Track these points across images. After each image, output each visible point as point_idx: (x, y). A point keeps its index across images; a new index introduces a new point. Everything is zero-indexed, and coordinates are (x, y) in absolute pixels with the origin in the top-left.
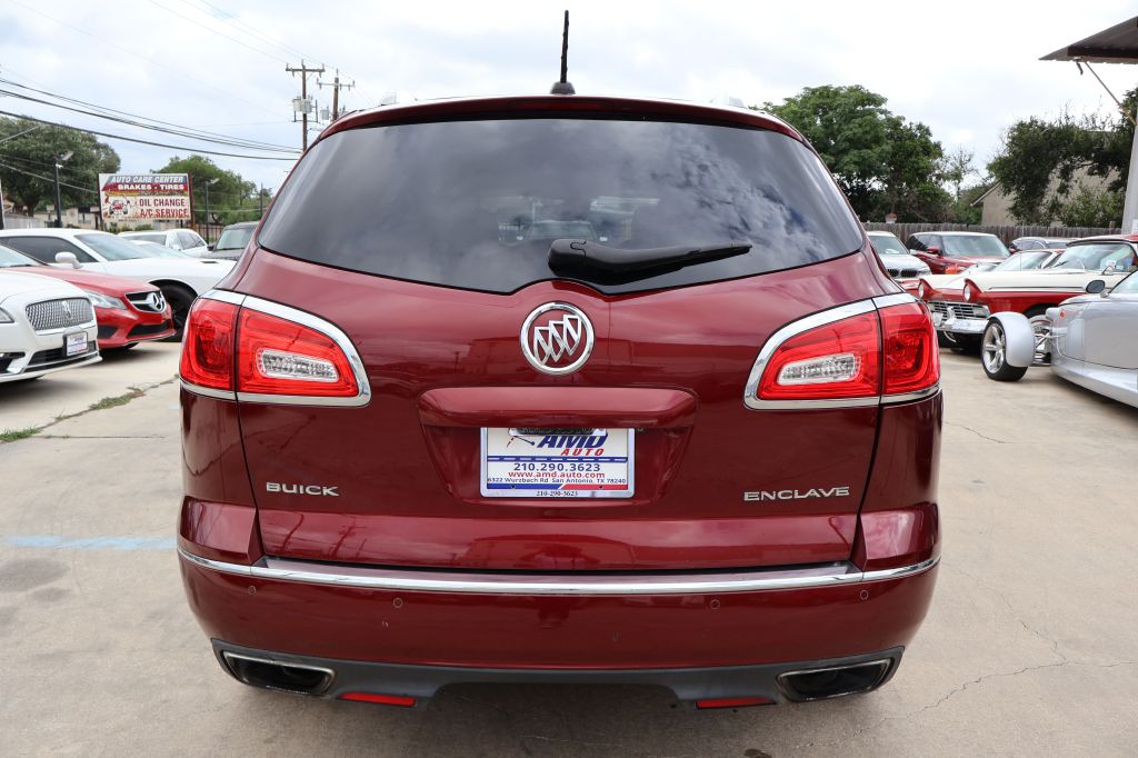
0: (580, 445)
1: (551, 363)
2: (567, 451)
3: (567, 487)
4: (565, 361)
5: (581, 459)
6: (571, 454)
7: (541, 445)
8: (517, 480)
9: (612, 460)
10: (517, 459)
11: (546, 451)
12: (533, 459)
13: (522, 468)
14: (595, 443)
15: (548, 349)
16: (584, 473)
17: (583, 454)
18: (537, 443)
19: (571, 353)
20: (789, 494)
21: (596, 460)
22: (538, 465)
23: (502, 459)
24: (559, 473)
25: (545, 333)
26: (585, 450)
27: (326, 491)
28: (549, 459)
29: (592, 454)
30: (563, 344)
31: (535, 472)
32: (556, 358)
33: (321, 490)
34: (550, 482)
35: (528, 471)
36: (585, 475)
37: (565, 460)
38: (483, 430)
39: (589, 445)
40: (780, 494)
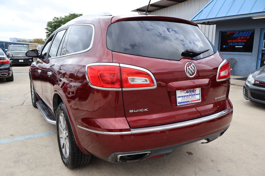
0: (192, 92)
1: (191, 75)
2: (190, 94)
3: (191, 101)
4: (193, 74)
5: (192, 95)
6: (191, 94)
7: (186, 93)
8: (183, 101)
9: (197, 94)
10: (182, 96)
12: (185, 96)
13: (183, 98)
15: (190, 72)
16: (193, 98)
17: (193, 94)
18: (185, 93)
21: (195, 95)
22: (186, 97)
23: (180, 97)
25: (189, 69)
26: (193, 93)
27: (145, 110)
28: (187, 96)
29: (194, 94)
30: (192, 70)
32: (191, 74)
33: (144, 110)
34: (188, 101)
35: (184, 99)
36: (193, 99)
37: (190, 95)
38: (177, 91)
39: (193, 92)
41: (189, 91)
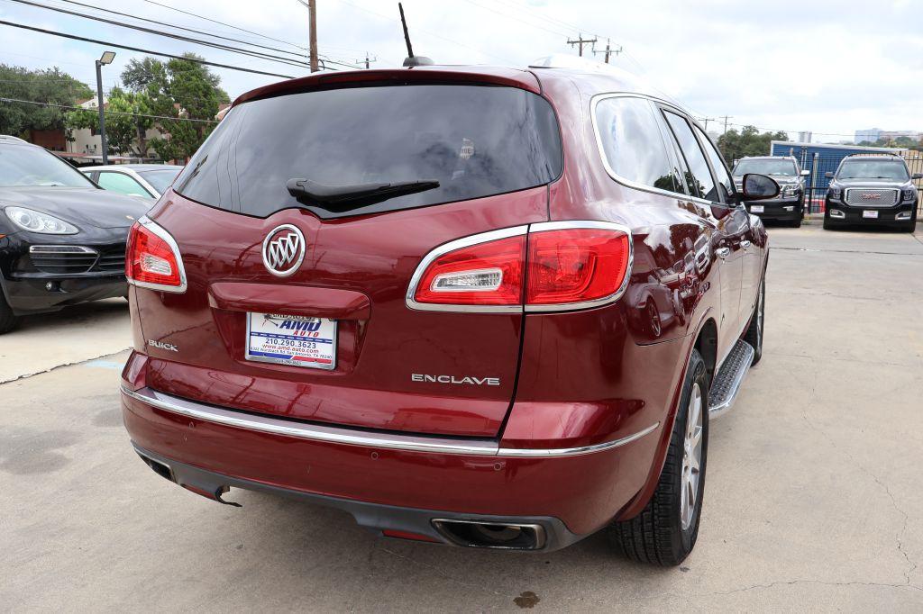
0: (304, 329)
1: (277, 268)
2: (296, 333)
3: (296, 358)
4: (286, 266)
5: (305, 339)
6: (299, 335)
7: (282, 327)
9: (324, 341)
10: (268, 335)
11: (285, 331)
12: (277, 336)
14: (313, 328)
15: (276, 257)
17: (306, 335)
18: (280, 325)
19: (289, 260)
20: (447, 379)
21: (314, 340)
22: (280, 341)
23: (259, 334)
24: (291, 348)
25: (275, 246)
26: (307, 333)
27: (172, 348)
28: (286, 337)
29: (312, 336)
30: (285, 253)
31: (277, 346)
32: (281, 264)
34: (286, 354)
35: (273, 344)
36: (306, 351)
37: (295, 338)
39: (310, 329)
40: (439, 378)
41: (294, 324)
